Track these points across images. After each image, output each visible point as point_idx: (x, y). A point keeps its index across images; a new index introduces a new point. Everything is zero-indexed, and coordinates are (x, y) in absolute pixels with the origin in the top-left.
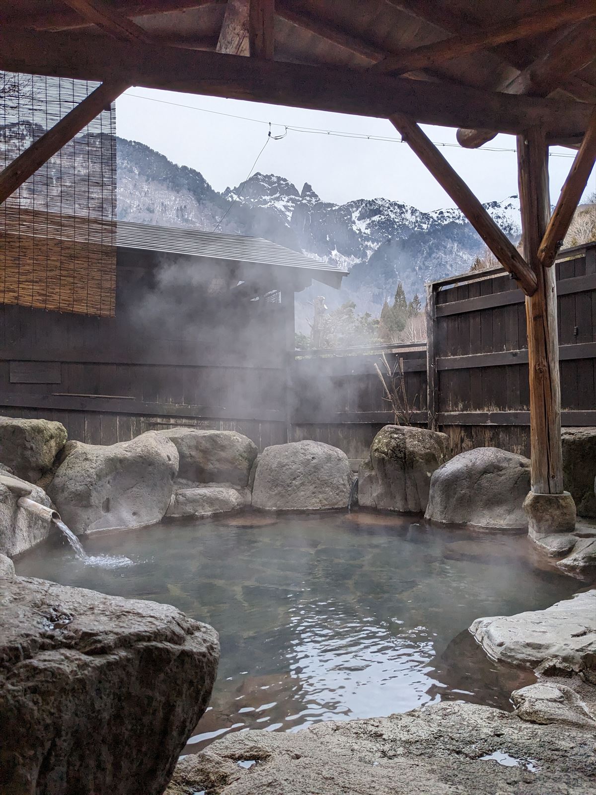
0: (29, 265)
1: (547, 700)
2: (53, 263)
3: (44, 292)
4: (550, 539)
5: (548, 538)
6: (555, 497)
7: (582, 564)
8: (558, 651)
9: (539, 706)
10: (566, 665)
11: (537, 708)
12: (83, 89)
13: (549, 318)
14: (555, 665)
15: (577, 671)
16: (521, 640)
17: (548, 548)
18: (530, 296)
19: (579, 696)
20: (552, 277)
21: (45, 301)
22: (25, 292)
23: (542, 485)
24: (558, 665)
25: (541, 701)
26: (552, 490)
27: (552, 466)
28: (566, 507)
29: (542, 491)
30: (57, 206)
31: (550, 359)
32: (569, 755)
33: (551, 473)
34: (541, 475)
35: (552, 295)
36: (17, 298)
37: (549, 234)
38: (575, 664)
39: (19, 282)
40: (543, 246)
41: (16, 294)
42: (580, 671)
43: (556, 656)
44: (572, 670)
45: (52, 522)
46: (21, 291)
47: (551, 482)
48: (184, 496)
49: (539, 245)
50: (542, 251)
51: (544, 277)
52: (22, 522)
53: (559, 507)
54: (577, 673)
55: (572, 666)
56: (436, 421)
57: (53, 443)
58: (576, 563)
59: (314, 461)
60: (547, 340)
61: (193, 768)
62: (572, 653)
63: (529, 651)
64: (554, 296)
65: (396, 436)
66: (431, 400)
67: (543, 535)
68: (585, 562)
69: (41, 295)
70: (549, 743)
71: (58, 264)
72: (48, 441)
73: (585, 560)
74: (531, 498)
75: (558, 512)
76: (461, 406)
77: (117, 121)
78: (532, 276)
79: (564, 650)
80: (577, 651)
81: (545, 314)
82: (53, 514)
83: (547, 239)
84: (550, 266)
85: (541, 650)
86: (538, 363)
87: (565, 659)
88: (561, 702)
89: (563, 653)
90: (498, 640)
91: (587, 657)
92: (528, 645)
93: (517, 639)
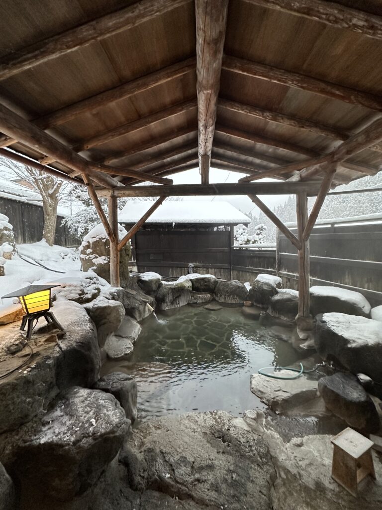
4: (301, 333)
7: (306, 348)
8: (266, 396)
17: (300, 336)
18: (299, 250)
20: (307, 245)
23: (301, 314)
26: (304, 316)
29: (301, 316)
33: (305, 310)
34: (301, 310)
43: (265, 398)
47: (304, 313)
51: (304, 245)
53: (306, 322)
56: (278, 274)
57: (157, 283)
58: (304, 347)
62: (270, 398)
64: (308, 251)
66: (277, 267)
67: (301, 331)
72: (155, 283)
74: (297, 317)
75: (305, 324)
78: (300, 244)
81: (304, 257)
83: (305, 232)
84: (307, 241)
88: (255, 420)
89: (268, 398)
90: (253, 386)
91: (273, 402)
92: (260, 391)
93: (258, 387)
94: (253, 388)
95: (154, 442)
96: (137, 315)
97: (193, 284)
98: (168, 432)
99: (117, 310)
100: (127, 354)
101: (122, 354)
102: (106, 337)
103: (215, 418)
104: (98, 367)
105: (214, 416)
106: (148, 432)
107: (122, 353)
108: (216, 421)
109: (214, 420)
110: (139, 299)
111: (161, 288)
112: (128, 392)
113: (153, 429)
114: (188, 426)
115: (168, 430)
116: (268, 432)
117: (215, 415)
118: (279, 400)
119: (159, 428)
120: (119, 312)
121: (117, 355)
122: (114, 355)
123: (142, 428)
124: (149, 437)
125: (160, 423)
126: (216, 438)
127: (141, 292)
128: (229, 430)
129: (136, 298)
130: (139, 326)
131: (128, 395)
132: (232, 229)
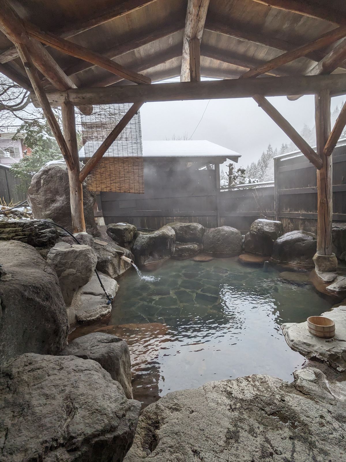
0: (114, 177)
1: (309, 381)
2: (122, 175)
3: (119, 186)
4: (324, 275)
5: (323, 274)
6: (328, 257)
7: (337, 290)
8: (317, 349)
9: (304, 383)
10: (321, 357)
11: (303, 384)
12: (127, 107)
13: (328, 180)
14: (315, 356)
15: (326, 361)
16: (302, 340)
17: (323, 279)
18: (319, 170)
19: (325, 376)
20: (330, 161)
21: (120, 190)
22: (113, 187)
23: (322, 251)
24: (317, 357)
25: (305, 381)
26: (326, 254)
27: (327, 243)
28: (332, 261)
29: (322, 254)
30: (121, 154)
31: (328, 197)
32: (314, 422)
33: (326, 247)
34: (322, 247)
35: (330, 169)
36: (111, 189)
37: (329, 142)
38: (325, 357)
39: (111, 184)
40: (326, 147)
41: (110, 188)
42: (328, 361)
43: (317, 352)
44: (324, 360)
45: (131, 264)
46: (112, 187)
47: (326, 251)
48: (178, 248)
49: (324, 147)
50: (326, 149)
51: (326, 161)
52: (122, 264)
53: (329, 261)
54: (326, 362)
55: (324, 358)
56: (278, 216)
57: (132, 233)
58: (335, 289)
59: (227, 234)
60: (327, 189)
61: (153, 411)
62: (324, 352)
63: (305, 346)
64: (331, 169)
65: (260, 225)
66: (276, 207)
67: (321, 272)
68: (339, 289)
69: (119, 187)
70: (305, 411)
71: (123, 175)
72: (130, 232)
73: (339, 288)
74: (316, 257)
75: (328, 263)
76: (289, 210)
77: (141, 117)
78: (321, 161)
79: (321, 349)
80: (327, 351)
81: (326, 177)
82: (131, 261)
83: (328, 144)
84: (330, 156)
85: (310, 347)
86: (322, 199)
87: (321, 354)
88: (315, 382)
89: (320, 351)
90: (292, 338)
91: (331, 355)
92: (305, 343)
93: (299, 339)
94: (292, 341)
95: (176, 434)
96: (111, 270)
97: (176, 232)
98: (194, 414)
99: (86, 255)
100: (103, 316)
101: (97, 316)
102: (73, 293)
103: (254, 386)
104: (65, 328)
105: (252, 383)
106: (159, 418)
107: (98, 314)
108: (258, 390)
109: (255, 389)
110: (111, 250)
111: (138, 238)
112: (118, 360)
113: (168, 411)
114: (220, 401)
115: (193, 412)
116: (340, 398)
117: (254, 381)
118: (338, 353)
119: (177, 410)
120: (89, 258)
121: (90, 316)
122: (86, 317)
123: (147, 412)
124: (164, 426)
125: (176, 401)
126: (269, 415)
127: (113, 243)
128: (284, 401)
129: (108, 249)
130: (115, 282)
131: (118, 364)
132: (217, 167)
